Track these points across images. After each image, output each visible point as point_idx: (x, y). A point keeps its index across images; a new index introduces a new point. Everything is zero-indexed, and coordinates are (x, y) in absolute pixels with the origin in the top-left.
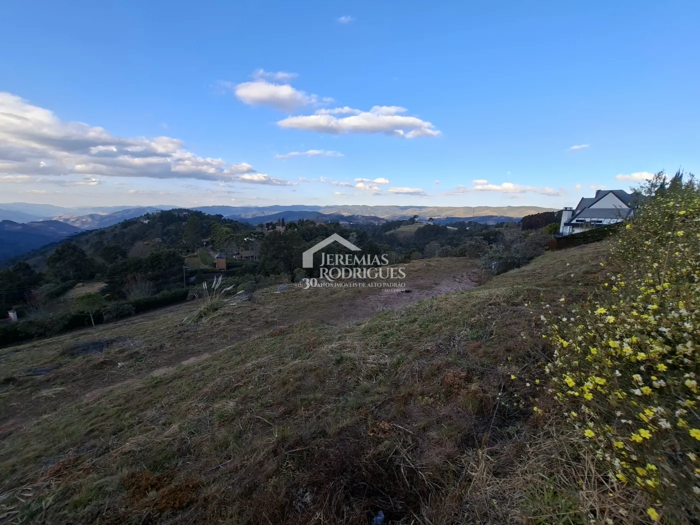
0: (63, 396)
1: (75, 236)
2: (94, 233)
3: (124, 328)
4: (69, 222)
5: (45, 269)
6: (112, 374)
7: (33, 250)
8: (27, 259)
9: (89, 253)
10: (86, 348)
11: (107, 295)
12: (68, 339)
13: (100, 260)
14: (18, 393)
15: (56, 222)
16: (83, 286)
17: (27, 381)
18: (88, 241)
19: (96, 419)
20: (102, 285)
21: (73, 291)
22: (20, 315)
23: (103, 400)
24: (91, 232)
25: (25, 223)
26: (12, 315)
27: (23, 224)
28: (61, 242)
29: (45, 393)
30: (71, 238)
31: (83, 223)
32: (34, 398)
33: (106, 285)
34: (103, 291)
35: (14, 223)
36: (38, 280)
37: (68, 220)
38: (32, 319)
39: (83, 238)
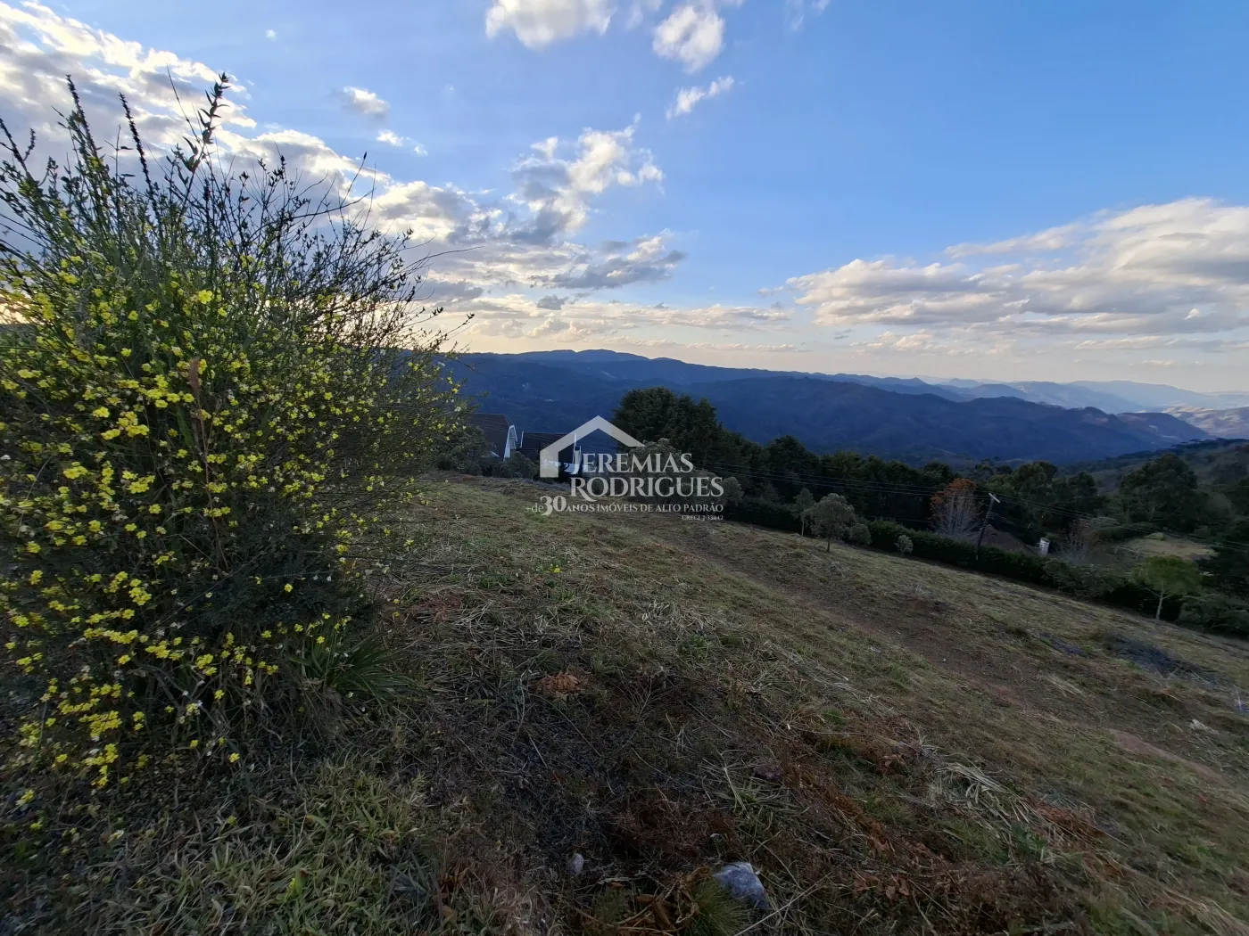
0: (1079, 705)
1: (1189, 447)
2: (1233, 446)
3: (1221, 657)
4: (1190, 421)
5: (1113, 493)
6: (1173, 732)
7: (1108, 459)
8: (1093, 470)
9: (1204, 483)
10: (1137, 652)
11: (1206, 573)
12: (1106, 618)
13: (1221, 502)
14: (1025, 657)
15: (1167, 416)
16: (1162, 540)
17: (1040, 648)
18: (1211, 459)
19: (1132, 791)
20: (1204, 551)
21: (1141, 541)
22: (1051, 549)
23: (1151, 767)
24: (1227, 442)
25: (1116, 413)
26: (1044, 544)
27: (1112, 417)
28: (1158, 453)
29: (1055, 680)
30: (1179, 449)
31: (1218, 424)
32: (1038, 677)
33: (1212, 552)
34: (1203, 564)
35: (1100, 412)
36: (1095, 505)
37: (1190, 415)
38: (1066, 562)
39: (1203, 453)
